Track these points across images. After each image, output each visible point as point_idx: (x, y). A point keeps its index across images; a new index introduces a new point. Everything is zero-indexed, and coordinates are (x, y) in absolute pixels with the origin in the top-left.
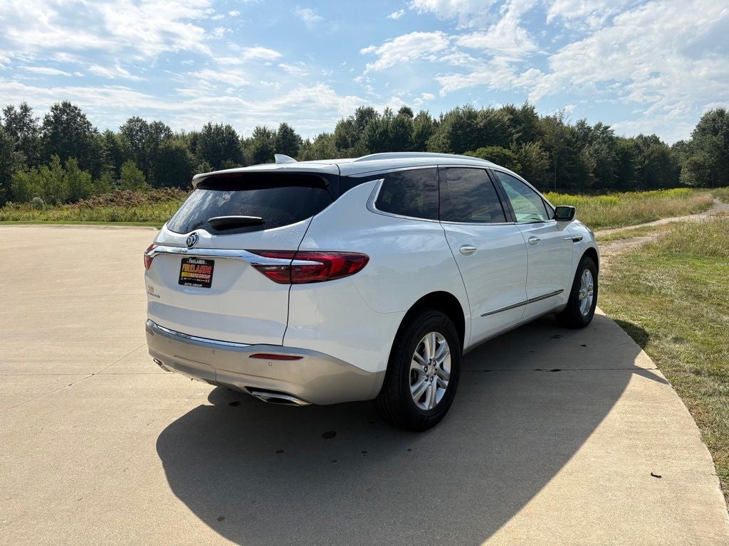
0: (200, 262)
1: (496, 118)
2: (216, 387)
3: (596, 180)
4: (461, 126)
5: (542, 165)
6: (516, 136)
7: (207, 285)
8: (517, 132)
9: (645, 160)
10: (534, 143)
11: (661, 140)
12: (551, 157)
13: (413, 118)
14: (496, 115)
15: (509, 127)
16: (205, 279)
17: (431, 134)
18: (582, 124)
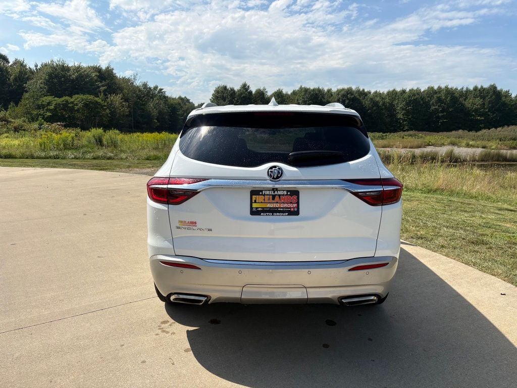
1: (86, 73)
3: (159, 124)
4: (56, 76)
5: (123, 111)
6: (102, 89)
8: (103, 86)
9: (184, 113)
10: (117, 94)
11: (191, 101)
12: (129, 107)
13: (10, 64)
14: (85, 71)
15: (96, 81)
16: (290, 208)
17: (28, 79)
18: (145, 85)
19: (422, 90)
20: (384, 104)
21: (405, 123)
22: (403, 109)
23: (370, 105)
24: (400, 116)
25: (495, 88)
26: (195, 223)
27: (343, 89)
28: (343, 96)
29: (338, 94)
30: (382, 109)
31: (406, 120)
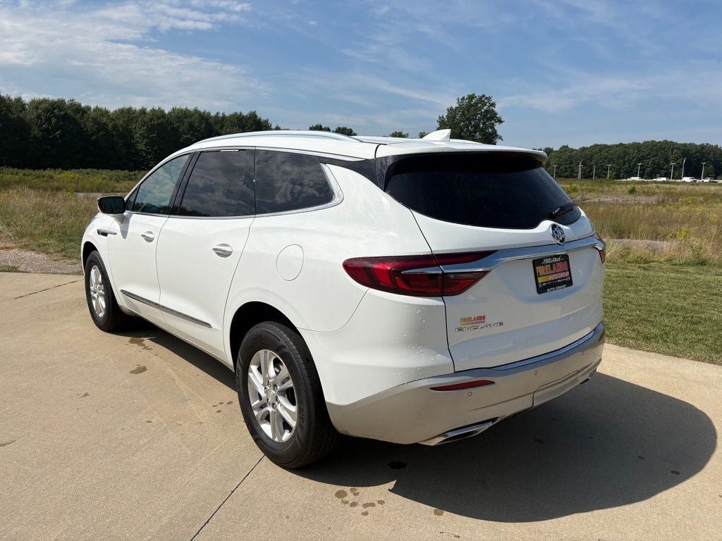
0: (556, 260)
2: (395, 481)
7: (569, 283)
16: (565, 278)
19: (167, 112)
20: (115, 127)
21: (149, 156)
22: (144, 137)
23: (94, 129)
24: (141, 146)
25: (256, 116)
26: (484, 317)
27: (45, 101)
28: (47, 110)
29: (37, 108)
30: (113, 136)
31: (150, 153)
